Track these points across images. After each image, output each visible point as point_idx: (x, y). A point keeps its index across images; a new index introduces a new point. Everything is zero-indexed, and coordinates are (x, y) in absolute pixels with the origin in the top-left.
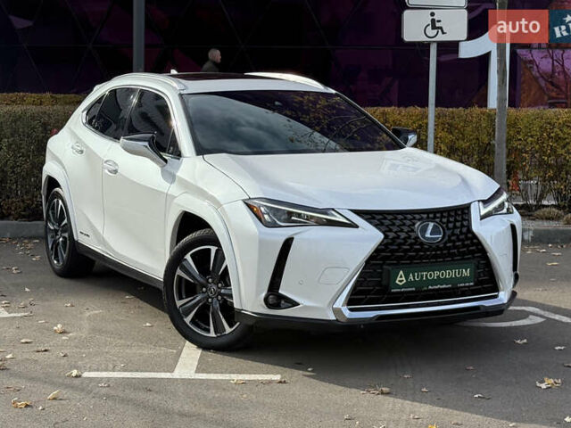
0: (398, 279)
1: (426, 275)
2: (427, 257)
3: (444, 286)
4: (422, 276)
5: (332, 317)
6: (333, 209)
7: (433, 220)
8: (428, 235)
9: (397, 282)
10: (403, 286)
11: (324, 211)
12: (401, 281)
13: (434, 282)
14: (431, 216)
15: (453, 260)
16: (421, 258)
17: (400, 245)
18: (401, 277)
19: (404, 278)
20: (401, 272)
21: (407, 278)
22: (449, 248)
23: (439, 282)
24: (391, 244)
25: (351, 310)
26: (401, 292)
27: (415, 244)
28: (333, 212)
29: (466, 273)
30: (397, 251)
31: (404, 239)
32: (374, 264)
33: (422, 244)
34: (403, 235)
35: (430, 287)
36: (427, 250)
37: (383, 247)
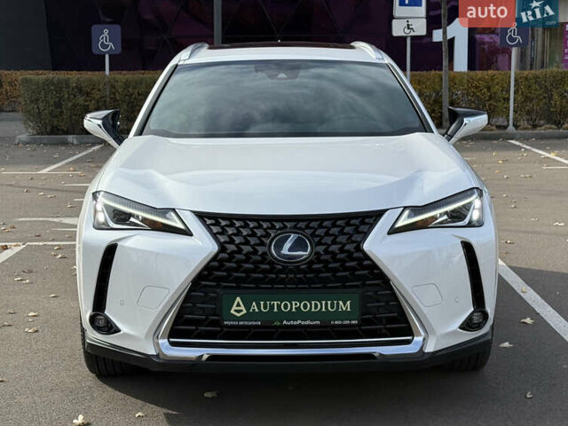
0: (234, 307)
1: (279, 306)
2: (282, 281)
3: (308, 323)
4: (272, 307)
5: (152, 352)
6: (174, 210)
7: (295, 229)
8: (285, 250)
9: (232, 311)
10: (242, 318)
11: (163, 212)
12: (238, 311)
13: (290, 316)
14: (302, 225)
15: (325, 287)
16: (272, 281)
17: (239, 262)
18: (238, 305)
19: (242, 308)
20: (238, 299)
21: (248, 307)
22: (318, 271)
23: (299, 314)
24: (229, 260)
25: (173, 344)
26: (239, 326)
27: (262, 262)
28: (172, 214)
29: (345, 306)
30: (236, 270)
31: (247, 254)
32: (205, 286)
33: (271, 263)
34: (246, 249)
35: (285, 322)
36: (281, 272)
37: (216, 264)
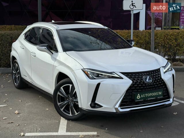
0: (138, 97)
1: (147, 95)
2: (147, 89)
3: (153, 98)
5: (115, 111)
6: (114, 72)
7: (148, 75)
8: (147, 81)
9: (137, 98)
11: (111, 73)
12: (138, 98)
14: (148, 73)
15: (156, 89)
16: (145, 89)
17: (138, 85)
18: (139, 96)
19: (139, 97)
20: (139, 94)
22: (155, 85)
23: (151, 97)
24: (135, 85)
25: (121, 108)
26: (139, 101)
27: (143, 84)
28: (114, 73)
29: (160, 93)
30: (137, 87)
31: (140, 82)
32: (129, 92)
33: (145, 84)
34: (139, 81)
35: (148, 99)
36: (147, 86)
37: (132, 86)
